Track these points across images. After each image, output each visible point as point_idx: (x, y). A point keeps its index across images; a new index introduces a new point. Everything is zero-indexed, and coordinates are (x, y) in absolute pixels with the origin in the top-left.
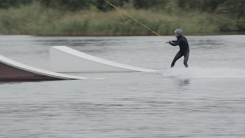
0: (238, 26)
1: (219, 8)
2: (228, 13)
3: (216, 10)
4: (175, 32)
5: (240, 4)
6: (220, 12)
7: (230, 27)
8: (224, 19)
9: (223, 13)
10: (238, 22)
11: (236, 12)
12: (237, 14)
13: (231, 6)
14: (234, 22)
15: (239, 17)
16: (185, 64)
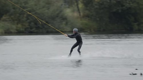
0: (17, 30)
1: (4, 17)
2: (10, 21)
3: (2, 19)
4: (73, 30)
5: (18, 15)
6: (5, 20)
7: (11, 30)
8: (8, 25)
9: (6, 21)
10: (17, 27)
11: (16, 20)
12: (16, 22)
13: (12, 16)
14: (14, 27)
15: (18, 24)
16: (79, 51)
